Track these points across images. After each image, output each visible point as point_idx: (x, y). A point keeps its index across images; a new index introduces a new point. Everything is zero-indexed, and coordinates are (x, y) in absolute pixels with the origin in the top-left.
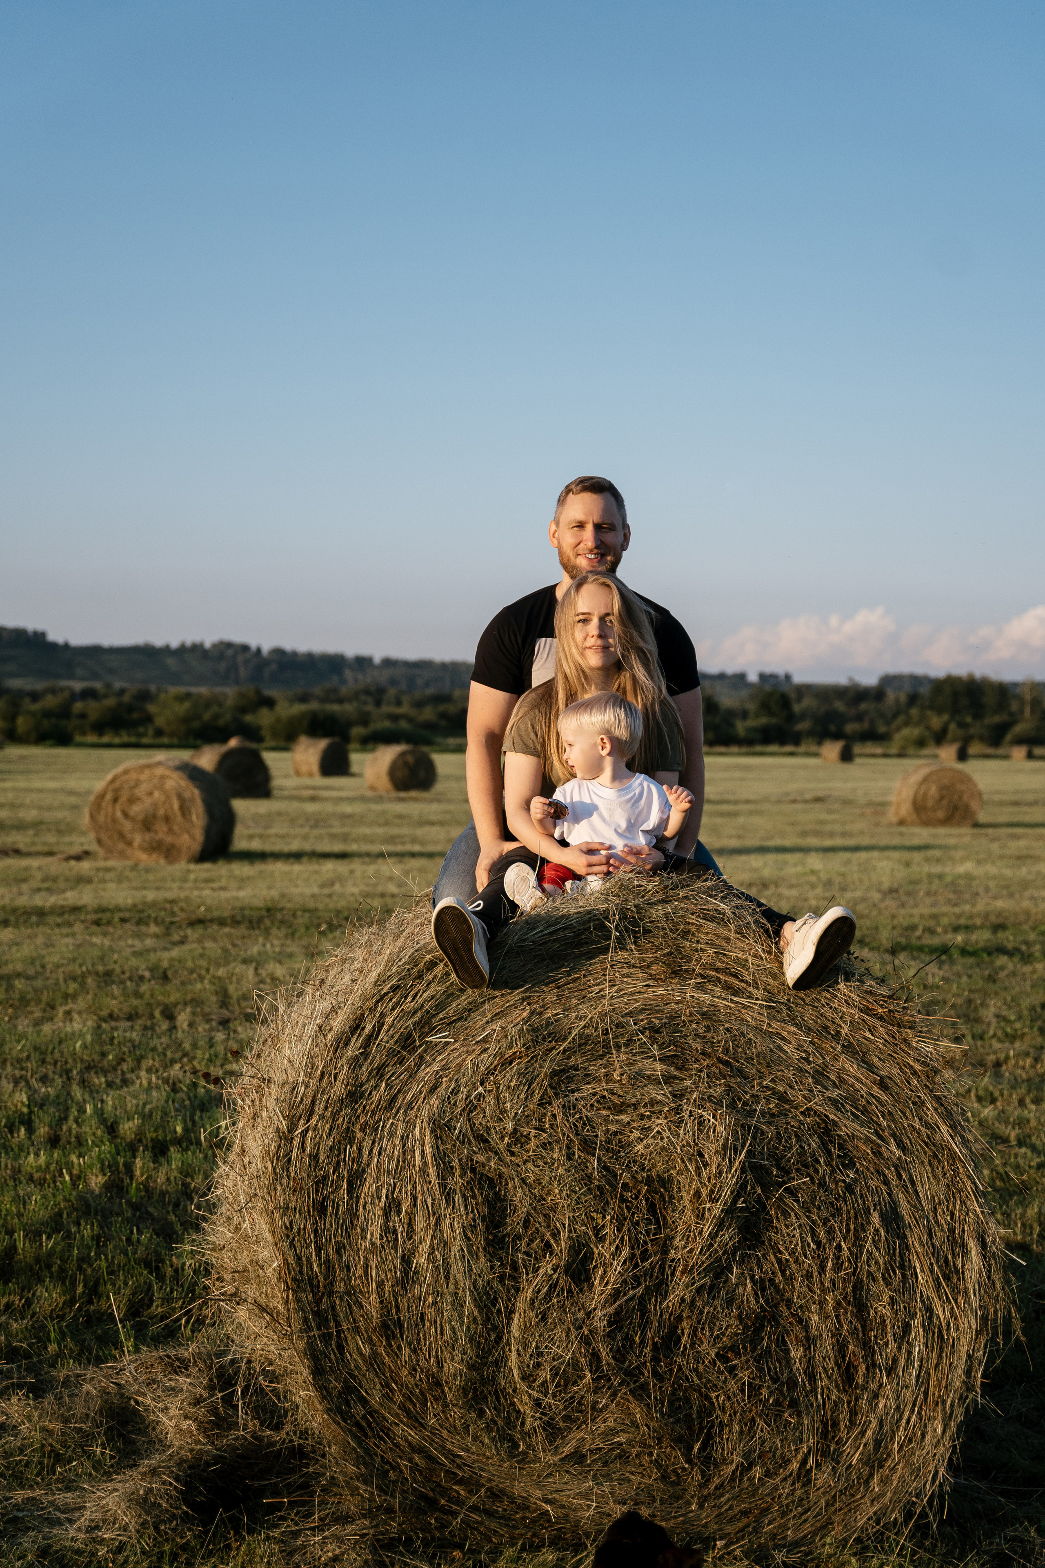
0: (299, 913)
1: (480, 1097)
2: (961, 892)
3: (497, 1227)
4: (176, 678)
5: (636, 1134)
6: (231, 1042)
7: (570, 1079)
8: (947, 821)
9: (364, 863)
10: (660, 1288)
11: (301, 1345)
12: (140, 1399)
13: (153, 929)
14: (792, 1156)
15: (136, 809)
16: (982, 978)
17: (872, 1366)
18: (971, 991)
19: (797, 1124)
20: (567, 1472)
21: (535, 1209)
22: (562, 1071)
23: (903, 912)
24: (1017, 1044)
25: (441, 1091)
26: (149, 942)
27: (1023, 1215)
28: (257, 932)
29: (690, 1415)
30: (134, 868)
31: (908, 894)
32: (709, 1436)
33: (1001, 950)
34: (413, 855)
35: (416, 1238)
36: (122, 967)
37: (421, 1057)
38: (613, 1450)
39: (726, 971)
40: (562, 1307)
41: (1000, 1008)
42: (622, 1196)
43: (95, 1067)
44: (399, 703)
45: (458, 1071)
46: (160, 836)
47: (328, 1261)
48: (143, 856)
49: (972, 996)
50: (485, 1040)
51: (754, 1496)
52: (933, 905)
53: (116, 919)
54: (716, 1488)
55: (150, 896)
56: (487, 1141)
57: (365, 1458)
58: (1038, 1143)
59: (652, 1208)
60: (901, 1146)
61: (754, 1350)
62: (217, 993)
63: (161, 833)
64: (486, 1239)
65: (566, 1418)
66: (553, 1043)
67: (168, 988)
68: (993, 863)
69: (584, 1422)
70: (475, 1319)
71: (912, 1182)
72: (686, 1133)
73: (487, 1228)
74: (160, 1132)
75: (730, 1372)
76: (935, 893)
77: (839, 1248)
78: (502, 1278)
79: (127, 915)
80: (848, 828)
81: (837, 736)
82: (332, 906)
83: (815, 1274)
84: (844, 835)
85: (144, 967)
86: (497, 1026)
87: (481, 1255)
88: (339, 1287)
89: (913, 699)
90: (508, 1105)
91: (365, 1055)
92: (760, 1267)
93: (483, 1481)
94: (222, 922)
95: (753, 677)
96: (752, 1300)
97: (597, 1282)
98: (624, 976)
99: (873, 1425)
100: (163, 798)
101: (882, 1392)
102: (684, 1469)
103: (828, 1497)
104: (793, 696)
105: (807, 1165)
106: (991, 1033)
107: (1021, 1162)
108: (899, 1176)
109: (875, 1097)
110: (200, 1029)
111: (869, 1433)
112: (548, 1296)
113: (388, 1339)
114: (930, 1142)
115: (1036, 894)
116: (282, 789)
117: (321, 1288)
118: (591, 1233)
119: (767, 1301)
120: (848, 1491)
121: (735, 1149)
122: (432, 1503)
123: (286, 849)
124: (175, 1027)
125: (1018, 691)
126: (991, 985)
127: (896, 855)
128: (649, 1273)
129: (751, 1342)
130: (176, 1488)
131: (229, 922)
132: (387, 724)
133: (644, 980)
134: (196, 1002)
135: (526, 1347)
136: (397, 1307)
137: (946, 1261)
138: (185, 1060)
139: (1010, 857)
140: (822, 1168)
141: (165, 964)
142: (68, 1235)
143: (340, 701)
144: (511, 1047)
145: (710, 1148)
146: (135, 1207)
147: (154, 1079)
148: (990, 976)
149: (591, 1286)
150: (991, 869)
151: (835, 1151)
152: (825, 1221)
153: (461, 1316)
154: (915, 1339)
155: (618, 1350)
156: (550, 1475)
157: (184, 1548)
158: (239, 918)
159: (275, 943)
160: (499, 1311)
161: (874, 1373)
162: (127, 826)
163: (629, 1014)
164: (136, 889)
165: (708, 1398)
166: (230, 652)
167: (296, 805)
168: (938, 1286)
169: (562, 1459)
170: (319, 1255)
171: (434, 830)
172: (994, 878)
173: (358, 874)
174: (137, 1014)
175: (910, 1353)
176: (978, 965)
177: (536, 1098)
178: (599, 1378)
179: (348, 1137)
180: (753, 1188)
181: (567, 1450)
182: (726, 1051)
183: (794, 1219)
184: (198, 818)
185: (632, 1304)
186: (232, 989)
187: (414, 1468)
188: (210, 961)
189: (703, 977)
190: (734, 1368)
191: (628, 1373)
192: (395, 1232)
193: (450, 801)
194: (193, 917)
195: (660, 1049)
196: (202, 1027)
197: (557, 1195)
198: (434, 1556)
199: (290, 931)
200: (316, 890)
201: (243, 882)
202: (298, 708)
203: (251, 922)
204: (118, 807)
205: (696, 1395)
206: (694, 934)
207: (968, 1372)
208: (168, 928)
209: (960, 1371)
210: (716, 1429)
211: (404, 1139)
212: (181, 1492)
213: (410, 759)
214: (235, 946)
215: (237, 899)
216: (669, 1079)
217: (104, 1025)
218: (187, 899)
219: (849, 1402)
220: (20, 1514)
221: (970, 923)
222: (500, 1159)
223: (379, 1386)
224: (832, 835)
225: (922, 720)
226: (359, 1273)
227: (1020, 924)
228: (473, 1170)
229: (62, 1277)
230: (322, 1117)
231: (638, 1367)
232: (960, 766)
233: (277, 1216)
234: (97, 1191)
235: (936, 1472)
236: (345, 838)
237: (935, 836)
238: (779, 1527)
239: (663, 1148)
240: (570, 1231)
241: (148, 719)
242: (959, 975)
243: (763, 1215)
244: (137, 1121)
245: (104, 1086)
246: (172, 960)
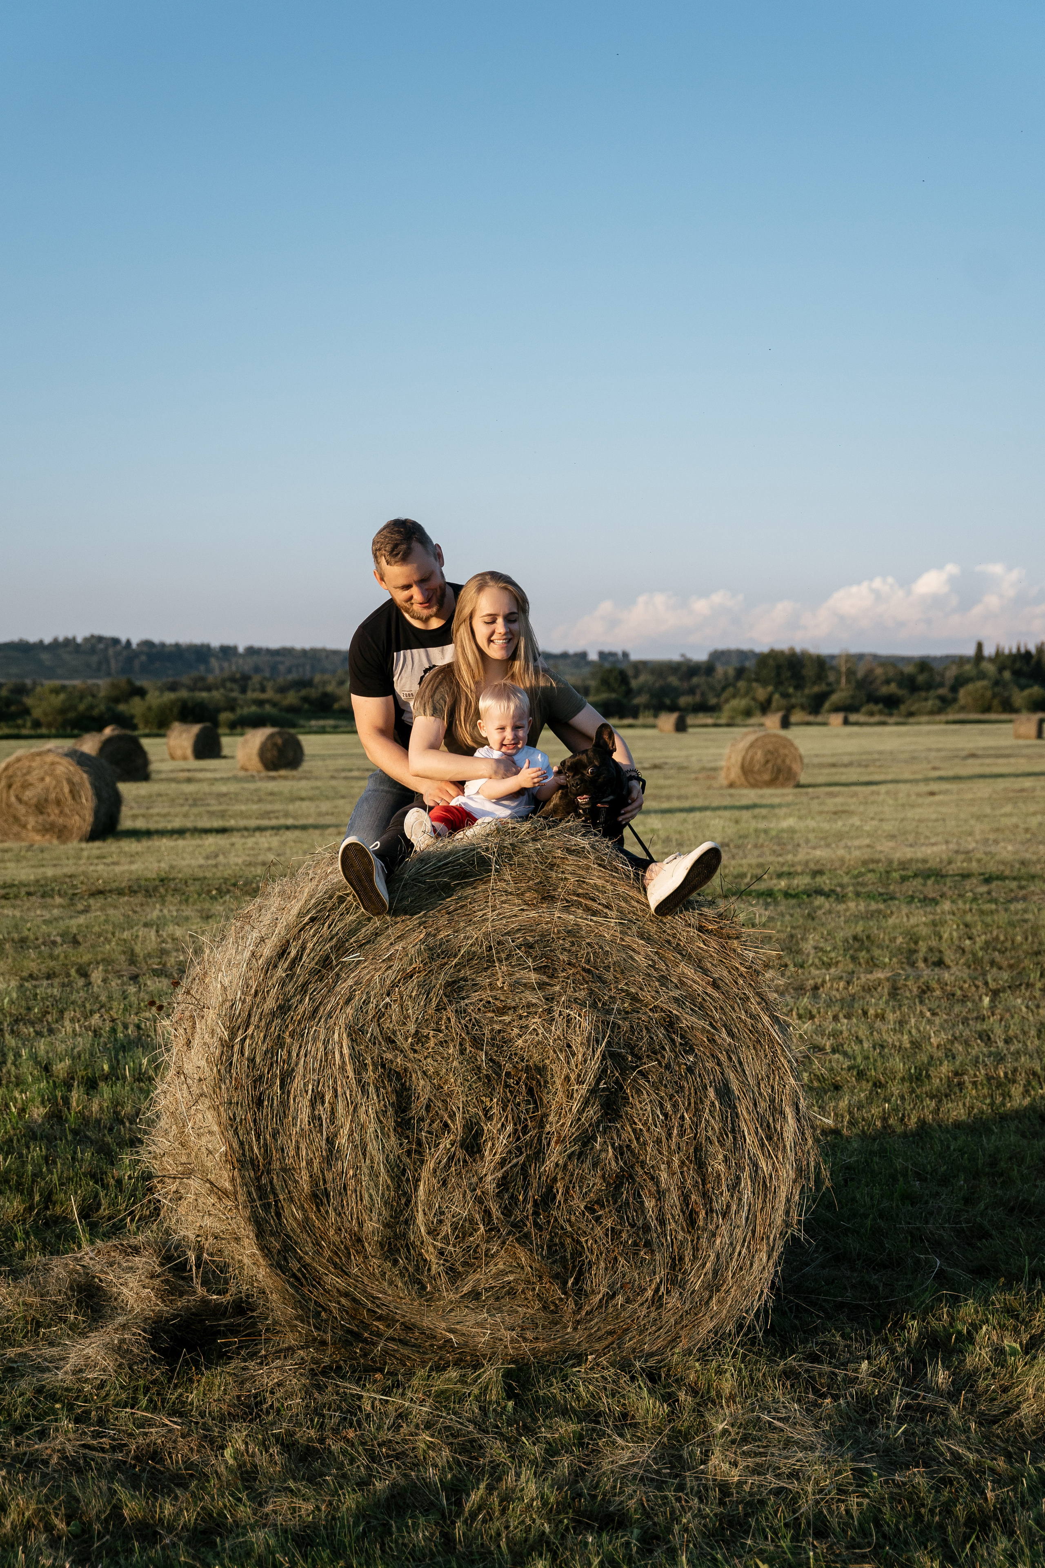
0: (190, 882)
1: (387, 1006)
2: (784, 844)
3: (404, 1111)
4: (50, 673)
5: (516, 1031)
6: (142, 994)
7: (461, 989)
8: (772, 783)
9: (243, 836)
10: (539, 1155)
11: (247, 1213)
12: (103, 1277)
13: (58, 900)
14: (643, 1045)
15: (28, 794)
16: (803, 916)
17: (710, 1211)
18: (792, 927)
19: (647, 1019)
20: (467, 1307)
21: (435, 1096)
22: (454, 982)
23: (733, 862)
24: (832, 970)
25: (355, 1002)
26: (56, 912)
27: (835, 1107)
28: (154, 899)
29: (565, 1256)
30: (30, 848)
31: (738, 847)
32: (581, 1273)
33: (819, 892)
34: (288, 828)
35: (338, 1123)
36: (34, 934)
37: (338, 975)
38: (503, 1287)
39: (585, 896)
40: (459, 1174)
41: (818, 941)
42: (506, 1082)
43: (22, 1019)
44: (263, 690)
45: (368, 986)
46: (52, 817)
47: (266, 1145)
48: (38, 838)
49: (793, 932)
50: (389, 959)
51: (617, 1318)
52: (759, 856)
53: (23, 893)
54: (587, 1313)
55: (50, 872)
56: (394, 1042)
57: (301, 1303)
58: (849, 1050)
59: (530, 1091)
60: (731, 1034)
61: (615, 1202)
62: (124, 953)
63: (53, 815)
64: (395, 1121)
65: (465, 1264)
66: (446, 960)
67: (81, 949)
68: (813, 818)
69: (479, 1267)
70: (388, 1186)
71: (741, 1063)
72: (557, 1030)
73: (396, 1113)
74: (90, 1071)
75: (596, 1221)
76: (762, 846)
77: (682, 1118)
78: (409, 1153)
79: (32, 889)
80: (683, 791)
81: (672, 708)
82: (219, 874)
83: (664, 1139)
84: (679, 798)
85: (55, 933)
86: (399, 947)
87: (392, 1134)
88: (276, 1165)
89: (740, 672)
90: (410, 1011)
91: (290, 977)
92: (619, 1136)
93: (397, 1317)
94: (120, 892)
95: (593, 656)
96: (613, 1163)
97: (487, 1153)
98: (503, 902)
99: (712, 1258)
100: (54, 782)
101: (718, 1232)
102: (561, 1299)
103: (677, 1317)
104: (630, 672)
105: (655, 1052)
106: (810, 962)
107: (834, 1064)
108: (730, 1059)
109: (709, 995)
110: (113, 984)
111: (708, 1265)
112: (448, 1166)
113: (317, 1207)
114: (754, 1030)
115: (849, 844)
116: (159, 772)
117: (261, 1167)
118: (481, 1113)
119: (625, 1163)
120: (694, 1311)
121: (597, 1041)
122: (357, 1336)
123: (169, 827)
124: (90, 983)
125: (834, 663)
126: (810, 921)
127: (727, 814)
128: (529, 1144)
129: (613, 1196)
130: (144, 1338)
131: (127, 891)
132: (253, 709)
133: (519, 905)
134: (107, 961)
135: (430, 1208)
136: (324, 1180)
137: (768, 1126)
138: (103, 1010)
139: (827, 812)
140: (668, 1054)
141: (75, 931)
142: (21, 1156)
143: (209, 689)
144: (411, 964)
145: (577, 1041)
146: (75, 1133)
147: (77, 1029)
148: (809, 915)
149: (482, 1157)
150: (812, 824)
151: (678, 1040)
152: (671, 1097)
153: (377, 1185)
154: (744, 1188)
155: (506, 1207)
156: (452, 1310)
157: (154, 1382)
158: (135, 888)
159: (171, 909)
160: (408, 1180)
161: (712, 1217)
162: (22, 810)
163: (508, 934)
164: (33, 866)
165: (579, 1242)
166: (101, 646)
167: (173, 785)
168: (762, 1145)
169: (462, 1297)
170: (258, 1139)
171: (305, 804)
172: (814, 831)
173: (238, 846)
174: (54, 973)
175: (740, 1200)
176: (799, 906)
177: (434, 1004)
178: (491, 1230)
179: (279, 1042)
180: (612, 1072)
181: (465, 1290)
182: (588, 961)
183: (646, 1096)
184: (87, 800)
185: (516, 1170)
186: (138, 949)
187: (342, 1309)
188: (114, 926)
189: (567, 901)
190: (600, 1217)
191: (514, 1225)
192: (320, 1119)
193: (316, 778)
194: (94, 888)
195: (534, 961)
196: (114, 983)
197: (453, 1084)
198: (360, 1379)
199: (184, 897)
200: (202, 861)
201: (133, 857)
202: (170, 696)
203: (147, 891)
204: (12, 792)
205: (569, 1240)
206: (558, 866)
207: (787, 1213)
208: (71, 899)
209: (781, 1212)
210: (586, 1267)
211: (326, 1043)
212: (149, 1340)
213: (279, 741)
214: (135, 912)
215: (131, 872)
216: (542, 986)
217: (26, 984)
218: (84, 873)
219: (692, 1241)
220: (15, 1365)
221: (792, 870)
222: (405, 1056)
223: (310, 1245)
224: (669, 798)
225: (748, 691)
226: (292, 1153)
227: (835, 869)
228: (383, 1066)
229: (19, 1188)
230: (257, 1027)
231: (521, 1220)
232: (783, 733)
233: (222, 1109)
234: (40, 1121)
235: (762, 1292)
236: (223, 815)
237: (762, 796)
238: (638, 1341)
239: (539, 1043)
240: (464, 1113)
241: (26, 711)
242: (782, 915)
243: (621, 1094)
244: (68, 1062)
245: (33, 1034)
246: (79, 926)
